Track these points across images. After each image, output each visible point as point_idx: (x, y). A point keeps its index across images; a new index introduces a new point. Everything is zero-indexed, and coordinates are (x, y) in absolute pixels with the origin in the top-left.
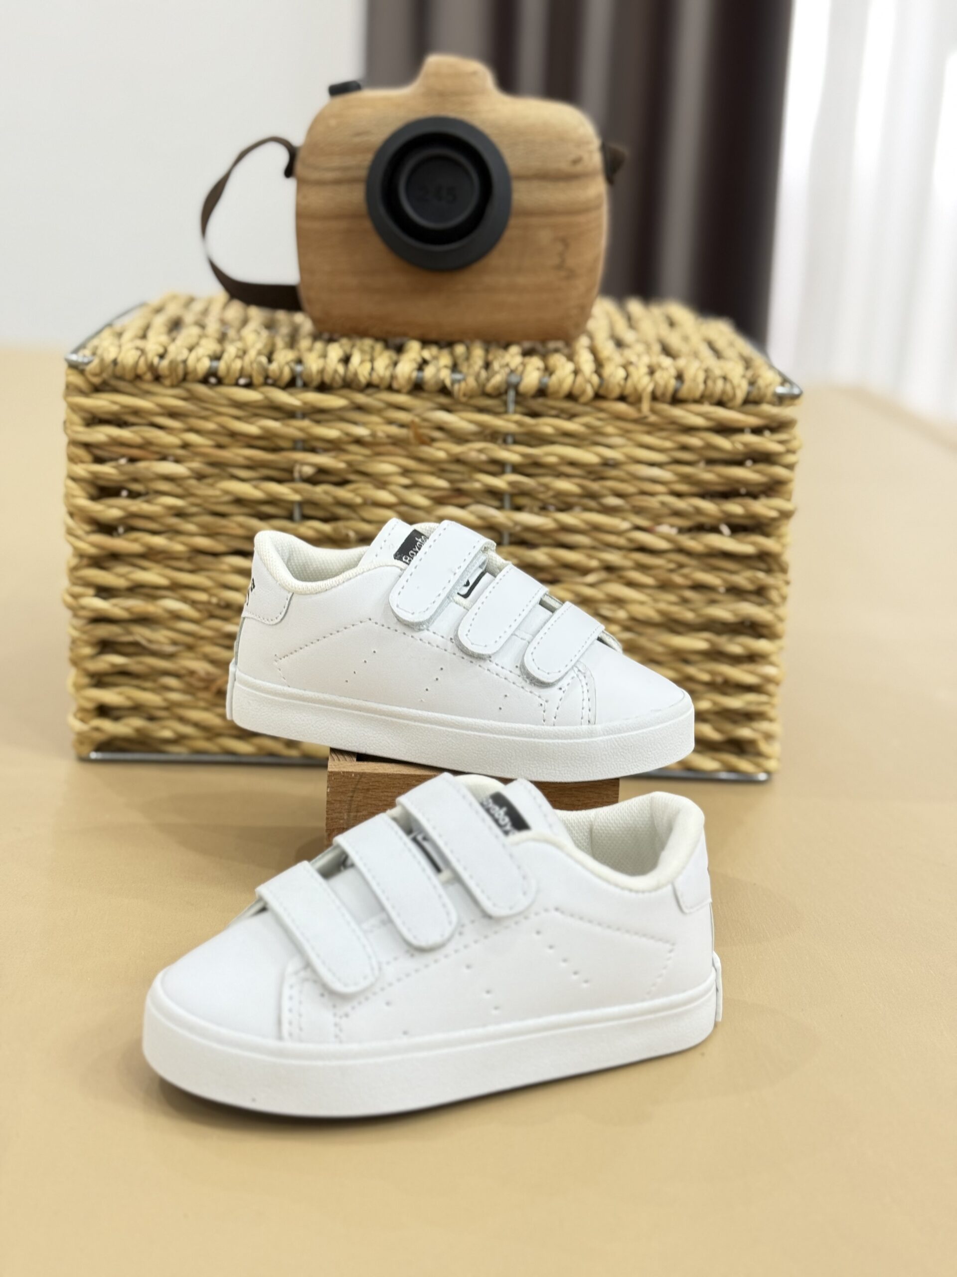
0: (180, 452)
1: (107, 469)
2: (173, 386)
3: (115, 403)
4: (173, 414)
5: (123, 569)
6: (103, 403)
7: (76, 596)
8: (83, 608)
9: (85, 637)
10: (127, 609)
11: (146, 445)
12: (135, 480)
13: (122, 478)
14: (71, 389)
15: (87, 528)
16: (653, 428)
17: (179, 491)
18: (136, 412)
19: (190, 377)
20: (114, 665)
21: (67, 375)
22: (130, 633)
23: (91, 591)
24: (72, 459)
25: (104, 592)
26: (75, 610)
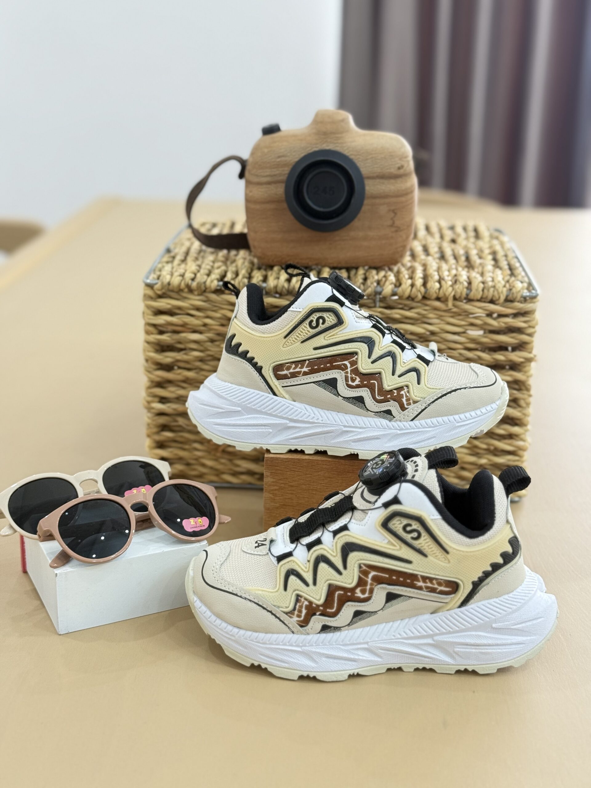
0: (202, 328)
1: (165, 338)
2: (199, 295)
3: (169, 304)
4: (198, 309)
5: (172, 389)
6: (163, 304)
7: (149, 402)
8: (153, 408)
9: (154, 423)
10: (175, 409)
11: (184, 325)
12: (180, 343)
13: (172, 342)
14: (147, 297)
15: (155, 367)
16: (455, 315)
17: (201, 348)
18: (180, 308)
19: (208, 290)
20: (168, 437)
21: (145, 290)
22: (176, 421)
23: (157, 399)
24: (148, 333)
25: (163, 400)
26: (149, 409)
